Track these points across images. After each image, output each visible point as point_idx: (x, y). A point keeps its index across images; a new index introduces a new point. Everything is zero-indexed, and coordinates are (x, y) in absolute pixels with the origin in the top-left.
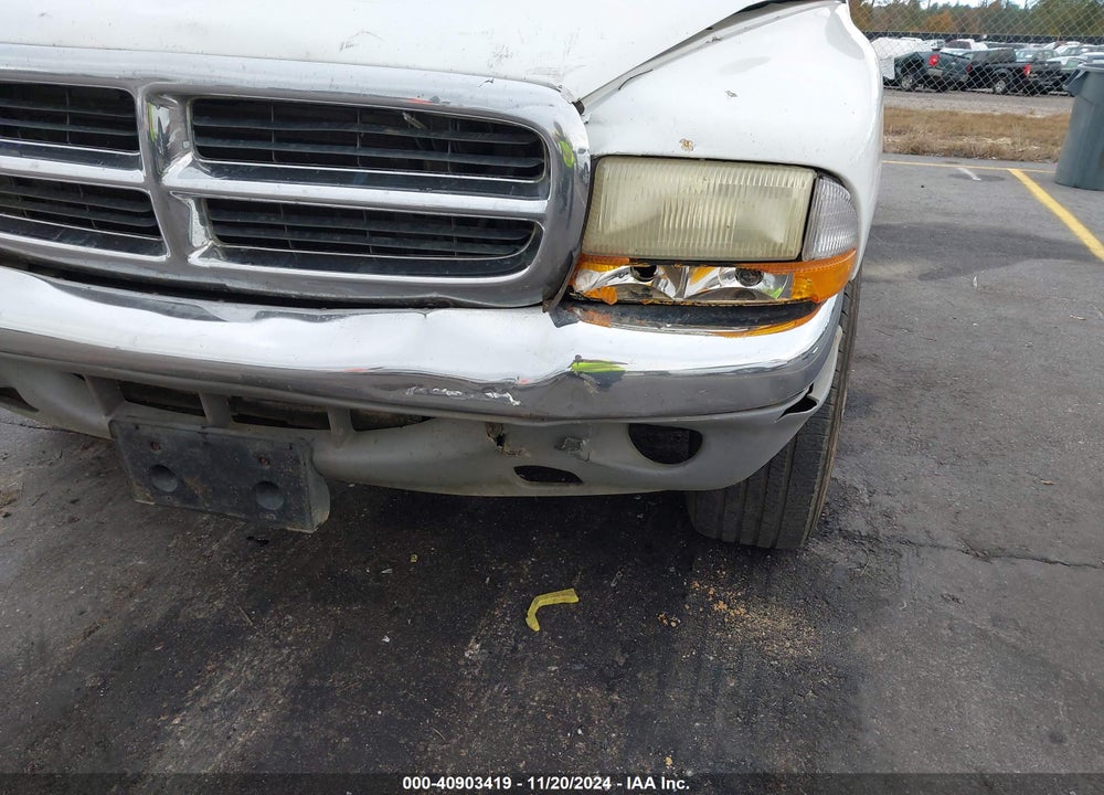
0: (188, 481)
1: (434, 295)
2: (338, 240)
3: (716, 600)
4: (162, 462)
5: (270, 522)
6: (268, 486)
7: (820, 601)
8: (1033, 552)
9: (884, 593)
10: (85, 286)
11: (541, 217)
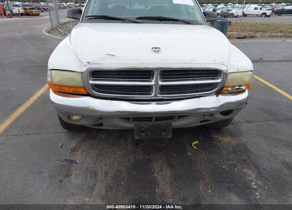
0: (148, 133)
1: (198, 95)
2: (184, 89)
3: (218, 138)
4: (144, 130)
5: (164, 137)
6: (164, 131)
7: (232, 135)
8: (256, 120)
9: (240, 131)
10: (137, 102)
11: (219, 83)
